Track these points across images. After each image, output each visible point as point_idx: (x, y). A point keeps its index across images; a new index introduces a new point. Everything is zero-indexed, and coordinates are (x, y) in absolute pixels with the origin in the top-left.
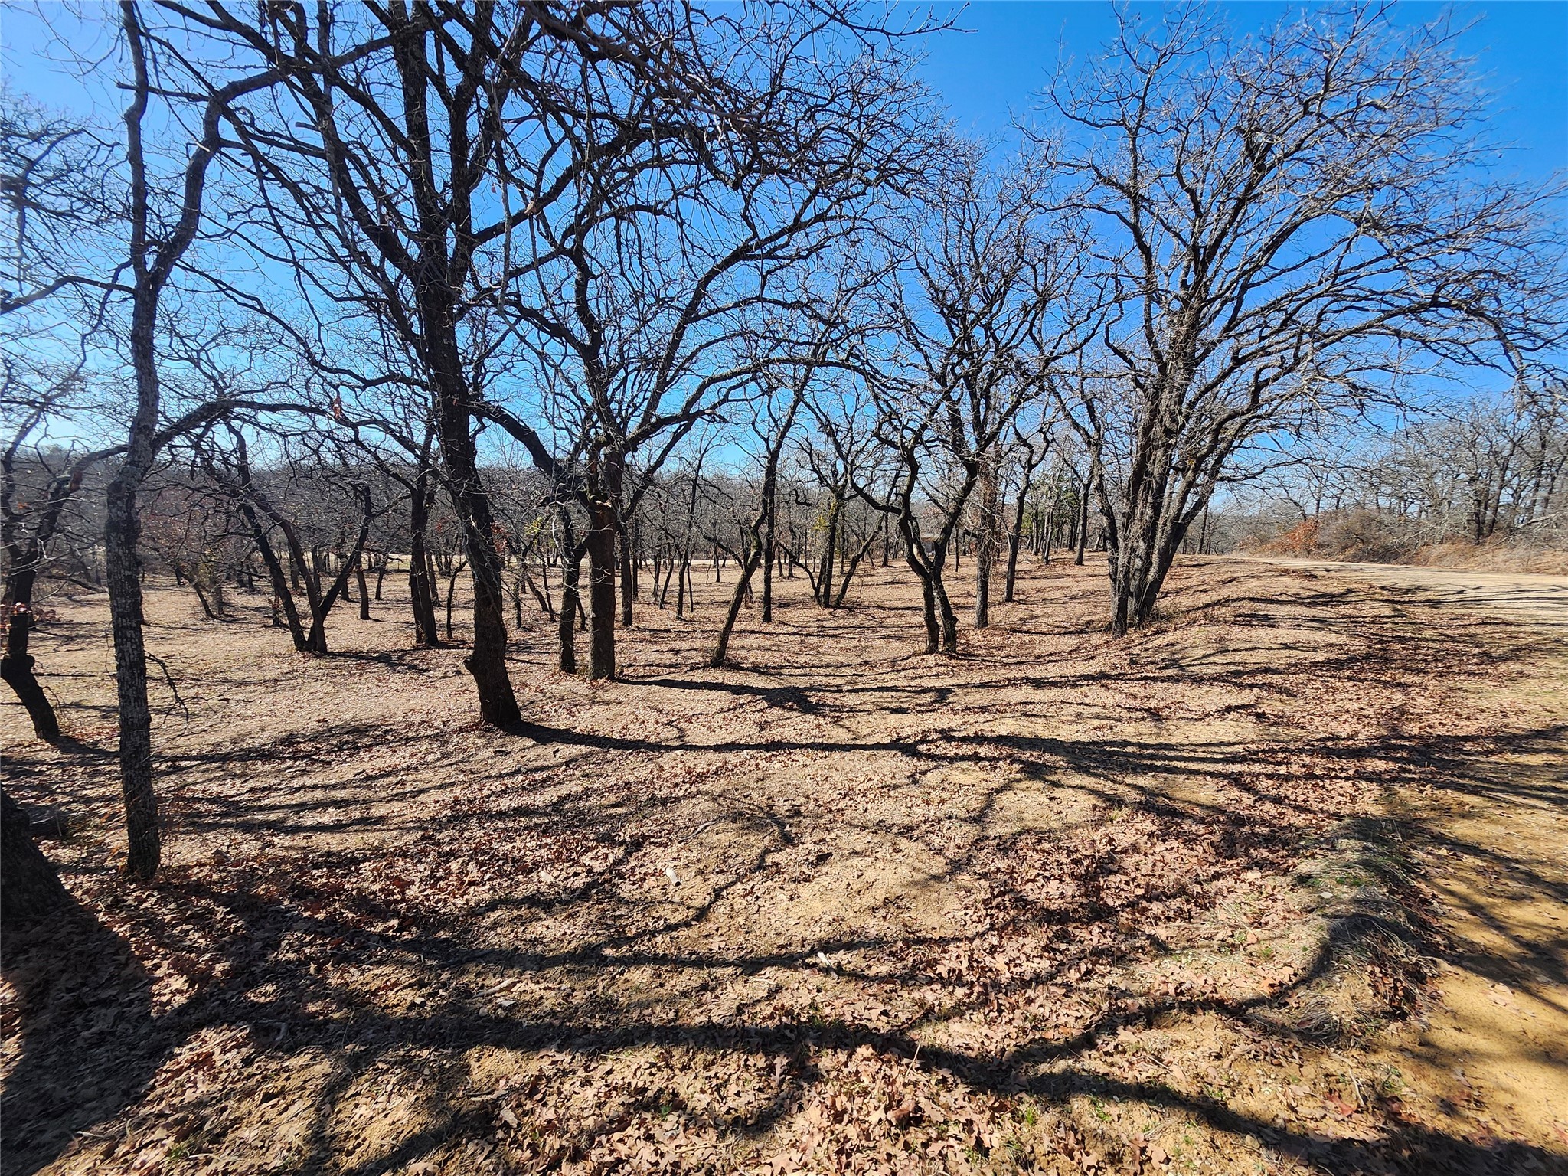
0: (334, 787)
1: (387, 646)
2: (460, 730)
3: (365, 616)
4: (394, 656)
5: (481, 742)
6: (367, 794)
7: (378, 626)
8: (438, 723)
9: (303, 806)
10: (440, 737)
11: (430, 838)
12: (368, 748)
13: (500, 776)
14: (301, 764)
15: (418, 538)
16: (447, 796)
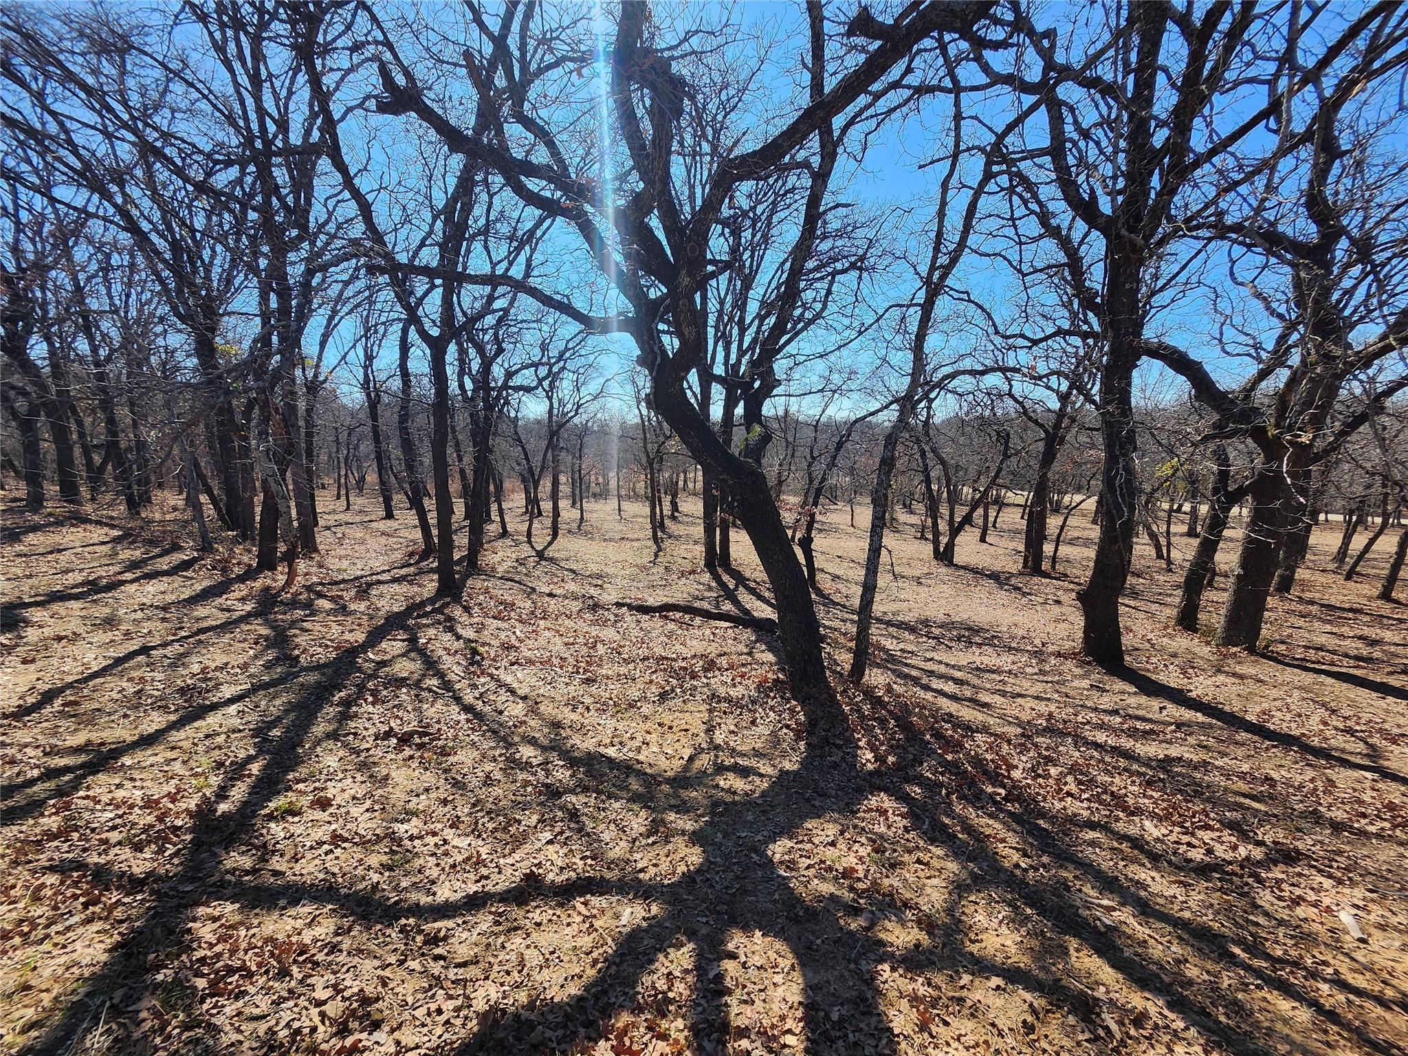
0: (953, 667)
1: (997, 566)
2: (1059, 655)
3: (983, 540)
4: (1002, 577)
5: (1078, 671)
6: (975, 681)
7: (992, 549)
8: (1037, 642)
9: (931, 673)
10: (1038, 654)
11: (1029, 737)
12: (979, 645)
13: (1095, 709)
14: (932, 642)
15: (1044, 478)
16: (1043, 707)
